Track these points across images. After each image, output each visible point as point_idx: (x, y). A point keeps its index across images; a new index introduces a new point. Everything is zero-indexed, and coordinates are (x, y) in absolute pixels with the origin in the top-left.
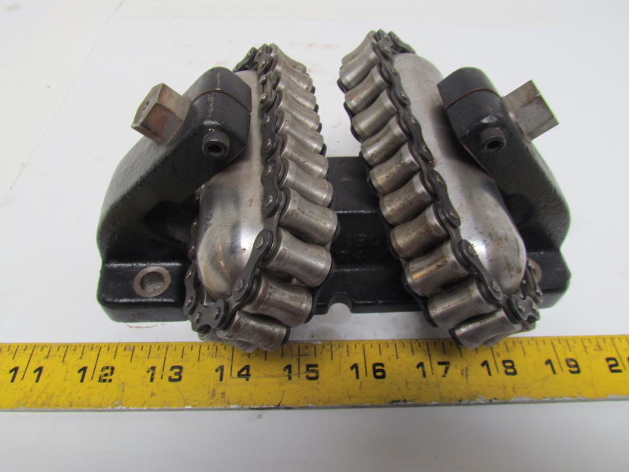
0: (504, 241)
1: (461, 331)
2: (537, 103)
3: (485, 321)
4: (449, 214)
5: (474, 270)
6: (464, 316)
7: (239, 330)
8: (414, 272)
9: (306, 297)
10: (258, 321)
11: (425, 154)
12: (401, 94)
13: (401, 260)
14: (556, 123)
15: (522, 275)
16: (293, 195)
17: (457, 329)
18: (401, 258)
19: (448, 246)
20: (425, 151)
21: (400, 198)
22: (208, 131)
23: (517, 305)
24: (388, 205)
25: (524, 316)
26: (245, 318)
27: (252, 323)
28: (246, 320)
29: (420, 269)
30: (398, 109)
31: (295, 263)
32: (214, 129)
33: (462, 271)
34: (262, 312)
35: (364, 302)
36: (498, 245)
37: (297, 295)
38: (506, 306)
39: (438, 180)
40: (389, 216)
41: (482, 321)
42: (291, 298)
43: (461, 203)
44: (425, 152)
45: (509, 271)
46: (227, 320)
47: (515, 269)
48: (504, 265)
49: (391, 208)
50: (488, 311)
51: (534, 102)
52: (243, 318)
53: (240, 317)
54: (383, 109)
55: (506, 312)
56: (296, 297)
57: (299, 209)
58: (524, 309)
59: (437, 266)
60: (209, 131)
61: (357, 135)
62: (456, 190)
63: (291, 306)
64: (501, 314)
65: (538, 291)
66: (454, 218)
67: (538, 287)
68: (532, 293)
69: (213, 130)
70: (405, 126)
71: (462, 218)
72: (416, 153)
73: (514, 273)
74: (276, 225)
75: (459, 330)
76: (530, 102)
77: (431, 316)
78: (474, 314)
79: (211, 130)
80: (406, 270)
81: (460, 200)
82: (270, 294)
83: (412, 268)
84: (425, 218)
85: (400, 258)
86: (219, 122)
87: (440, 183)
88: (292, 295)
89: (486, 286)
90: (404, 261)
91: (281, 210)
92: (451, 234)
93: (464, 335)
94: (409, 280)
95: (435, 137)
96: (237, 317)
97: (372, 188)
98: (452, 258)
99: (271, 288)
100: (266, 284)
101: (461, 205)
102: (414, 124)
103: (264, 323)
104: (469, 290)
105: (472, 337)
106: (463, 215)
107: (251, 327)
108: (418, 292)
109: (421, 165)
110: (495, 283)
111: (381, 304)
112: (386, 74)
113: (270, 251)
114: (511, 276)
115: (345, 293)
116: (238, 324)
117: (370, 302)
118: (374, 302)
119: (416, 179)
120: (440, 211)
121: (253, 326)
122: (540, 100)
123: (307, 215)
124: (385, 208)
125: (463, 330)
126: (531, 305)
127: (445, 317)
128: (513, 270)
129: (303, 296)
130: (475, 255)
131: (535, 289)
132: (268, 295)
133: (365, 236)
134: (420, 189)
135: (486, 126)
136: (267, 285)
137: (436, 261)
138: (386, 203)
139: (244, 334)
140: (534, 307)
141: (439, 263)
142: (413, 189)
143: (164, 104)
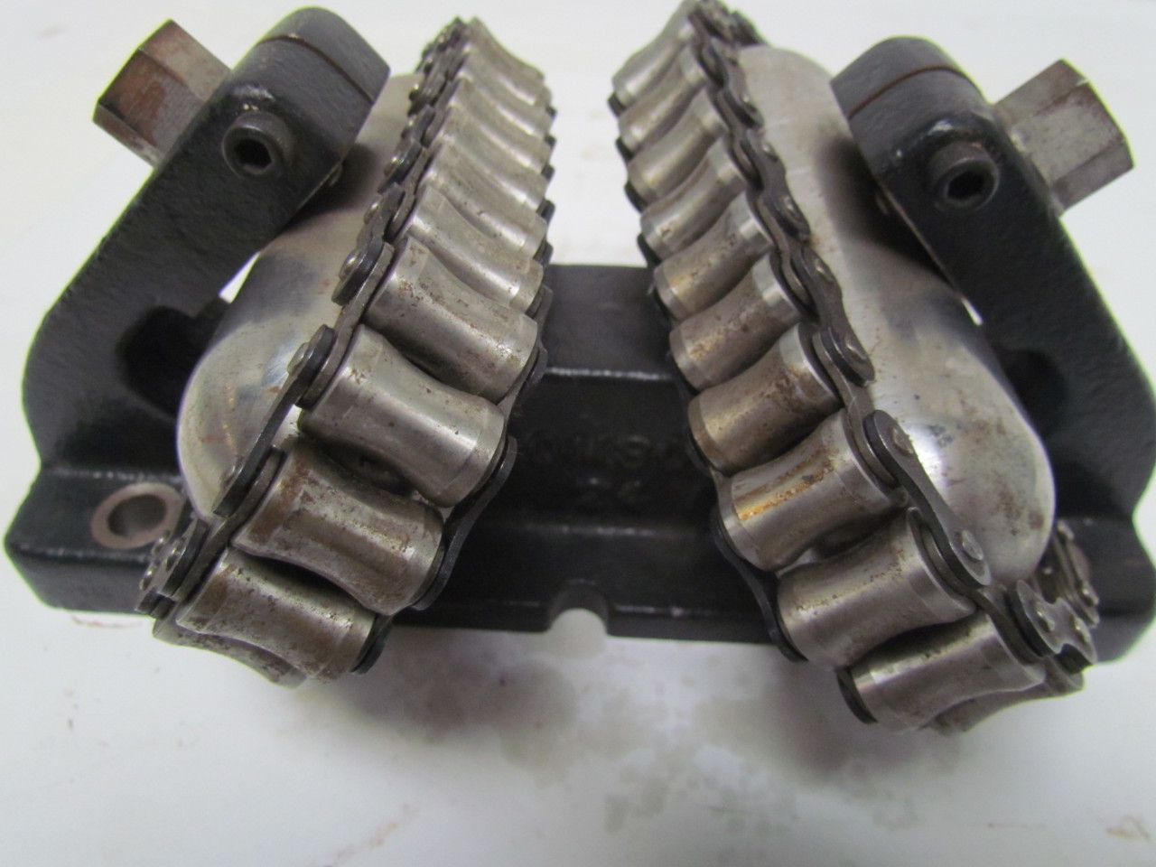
0: (994, 434)
1: (871, 678)
2: (1080, 103)
3: (938, 652)
4: (842, 346)
5: (907, 496)
6: (877, 627)
7: (225, 604)
8: (743, 499)
9: (421, 529)
10: (288, 589)
11: (789, 216)
12: (741, 98)
13: (713, 473)
14: (1127, 165)
15: (1045, 534)
16: (412, 249)
17: (860, 674)
18: (714, 468)
19: (837, 426)
20: (790, 207)
21: (719, 319)
22: (241, 111)
23: (1033, 611)
24: (690, 337)
25: (1054, 643)
26: (246, 574)
27: (270, 590)
28: (248, 579)
29: (758, 492)
30: (730, 126)
31: (391, 421)
32: (255, 104)
33: (875, 494)
34: (283, 554)
35: (638, 609)
36: (978, 441)
37: (398, 521)
38: (1000, 608)
39: (819, 269)
40: (694, 368)
41: (931, 652)
42: (375, 525)
43: (878, 337)
44: (790, 211)
45: (1009, 516)
46: (195, 573)
47: (1025, 513)
48: (996, 499)
49: (697, 343)
50: (946, 618)
51: (1072, 100)
52: (240, 572)
53: (232, 568)
54: (698, 131)
55: (999, 626)
56: (391, 523)
57: (423, 286)
58: (1052, 623)
59: (804, 478)
60: (244, 111)
61: (637, 198)
62: (866, 307)
63: (372, 546)
64: (985, 632)
65: (1086, 592)
66: (855, 357)
67: (1086, 584)
68: (1074, 597)
69: (255, 108)
70: (744, 158)
71: (880, 371)
72: (765, 212)
73: (1022, 523)
74: (355, 318)
75: (864, 677)
76: (1060, 100)
77: (786, 629)
78: (906, 625)
79: (250, 109)
80: (722, 499)
81: (877, 329)
82: (307, 498)
83: (738, 488)
84: (778, 357)
85: (711, 469)
86: (270, 91)
87: (822, 276)
88: (381, 515)
89: (941, 541)
90: (721, 477)
91: (374, 284)
92: (845, 397)
93: (880, 691)
94: (729, 523)
95: (820, 195)
96: (221, 567)
97: (658, 307)
98: (845, 458)
99: (313, 482)
100: (299, 471)
101: (879, 343)
102: (766, 154)
103: (307, 596)
104: (891, 551)
105: (900, 696)
106: (883, 364)
107: (266, 600)
108: (753, 558)
109: (777, 238)
110: (966, 534)
111: (680, 618)
112: (711, 61)
113: (319, 377)
114: (1014, 532)
115: (593, 583)
116: (222, 589)
117: (651, 610)
118: (661, 610)
119: (762, 268)
120: (817, 338)
121: (270, 598)
122: (1087, 96)
123: (449, 308)
124: (683, 349)
125: (878, 676)
126: (1071, 622)
127: (824, 630)
128: (1019, 514)
129: (415, 524)
130: (911, 452)
131: (1078, 585)
132: (297, 500)
133: (646, 441)
134: (773, 292)
135: (945, 139)
136: (301, 473)
137: (799, 468)
138: (684, 333)
139: (243, 618)
140: (1078, 628)
141: (808, 472)
142: (753, 294)
143: (158, 58)
